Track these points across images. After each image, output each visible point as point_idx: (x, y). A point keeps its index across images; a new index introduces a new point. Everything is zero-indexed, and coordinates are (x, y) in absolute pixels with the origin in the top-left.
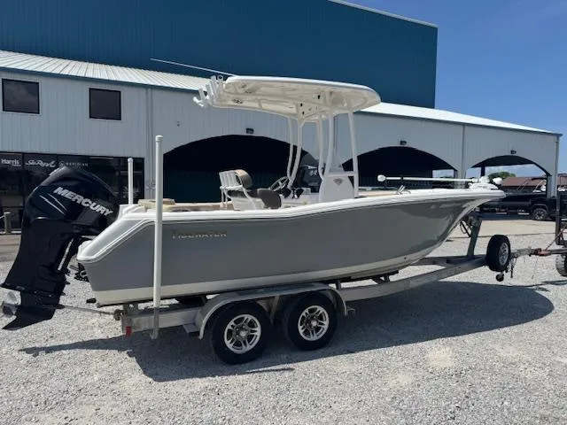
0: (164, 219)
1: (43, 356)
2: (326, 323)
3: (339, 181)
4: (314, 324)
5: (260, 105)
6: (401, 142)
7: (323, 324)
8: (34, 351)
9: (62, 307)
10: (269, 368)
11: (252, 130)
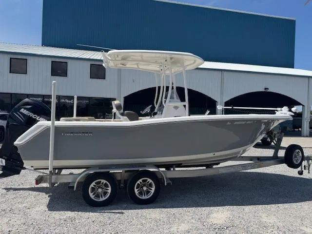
0: (55, 124)
1: (12, 192)
2: (153, 189)
3: (176, 108)
4: (145, 188)
5: (138, 66)
6: (265, 89)
7: (151, 190)
8: (8, 189)
9: (25, 168)
10: (111, 211)
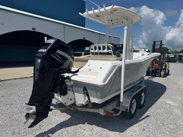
11: (35, 29)
